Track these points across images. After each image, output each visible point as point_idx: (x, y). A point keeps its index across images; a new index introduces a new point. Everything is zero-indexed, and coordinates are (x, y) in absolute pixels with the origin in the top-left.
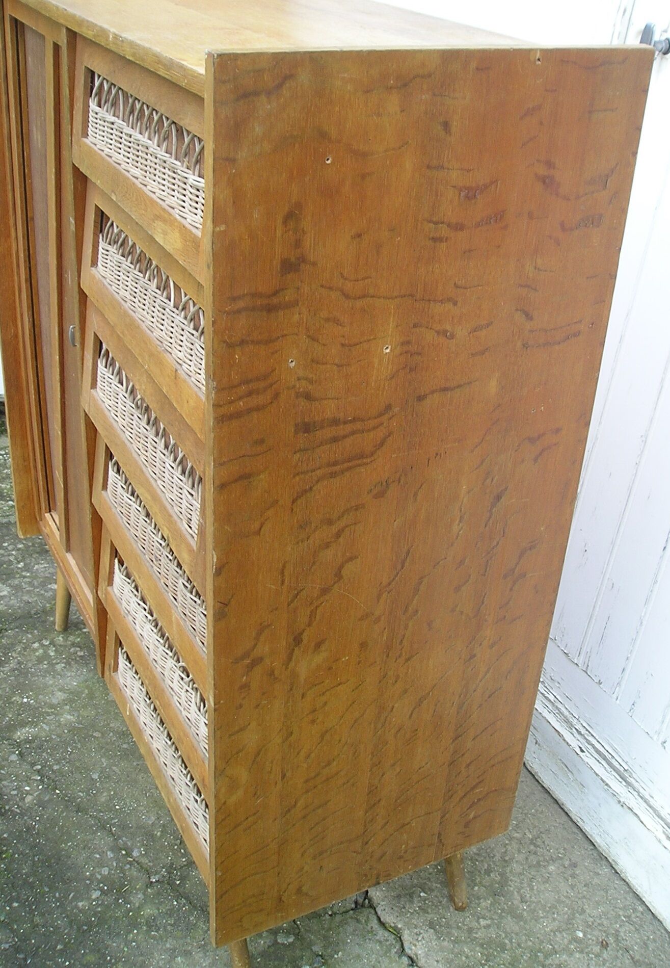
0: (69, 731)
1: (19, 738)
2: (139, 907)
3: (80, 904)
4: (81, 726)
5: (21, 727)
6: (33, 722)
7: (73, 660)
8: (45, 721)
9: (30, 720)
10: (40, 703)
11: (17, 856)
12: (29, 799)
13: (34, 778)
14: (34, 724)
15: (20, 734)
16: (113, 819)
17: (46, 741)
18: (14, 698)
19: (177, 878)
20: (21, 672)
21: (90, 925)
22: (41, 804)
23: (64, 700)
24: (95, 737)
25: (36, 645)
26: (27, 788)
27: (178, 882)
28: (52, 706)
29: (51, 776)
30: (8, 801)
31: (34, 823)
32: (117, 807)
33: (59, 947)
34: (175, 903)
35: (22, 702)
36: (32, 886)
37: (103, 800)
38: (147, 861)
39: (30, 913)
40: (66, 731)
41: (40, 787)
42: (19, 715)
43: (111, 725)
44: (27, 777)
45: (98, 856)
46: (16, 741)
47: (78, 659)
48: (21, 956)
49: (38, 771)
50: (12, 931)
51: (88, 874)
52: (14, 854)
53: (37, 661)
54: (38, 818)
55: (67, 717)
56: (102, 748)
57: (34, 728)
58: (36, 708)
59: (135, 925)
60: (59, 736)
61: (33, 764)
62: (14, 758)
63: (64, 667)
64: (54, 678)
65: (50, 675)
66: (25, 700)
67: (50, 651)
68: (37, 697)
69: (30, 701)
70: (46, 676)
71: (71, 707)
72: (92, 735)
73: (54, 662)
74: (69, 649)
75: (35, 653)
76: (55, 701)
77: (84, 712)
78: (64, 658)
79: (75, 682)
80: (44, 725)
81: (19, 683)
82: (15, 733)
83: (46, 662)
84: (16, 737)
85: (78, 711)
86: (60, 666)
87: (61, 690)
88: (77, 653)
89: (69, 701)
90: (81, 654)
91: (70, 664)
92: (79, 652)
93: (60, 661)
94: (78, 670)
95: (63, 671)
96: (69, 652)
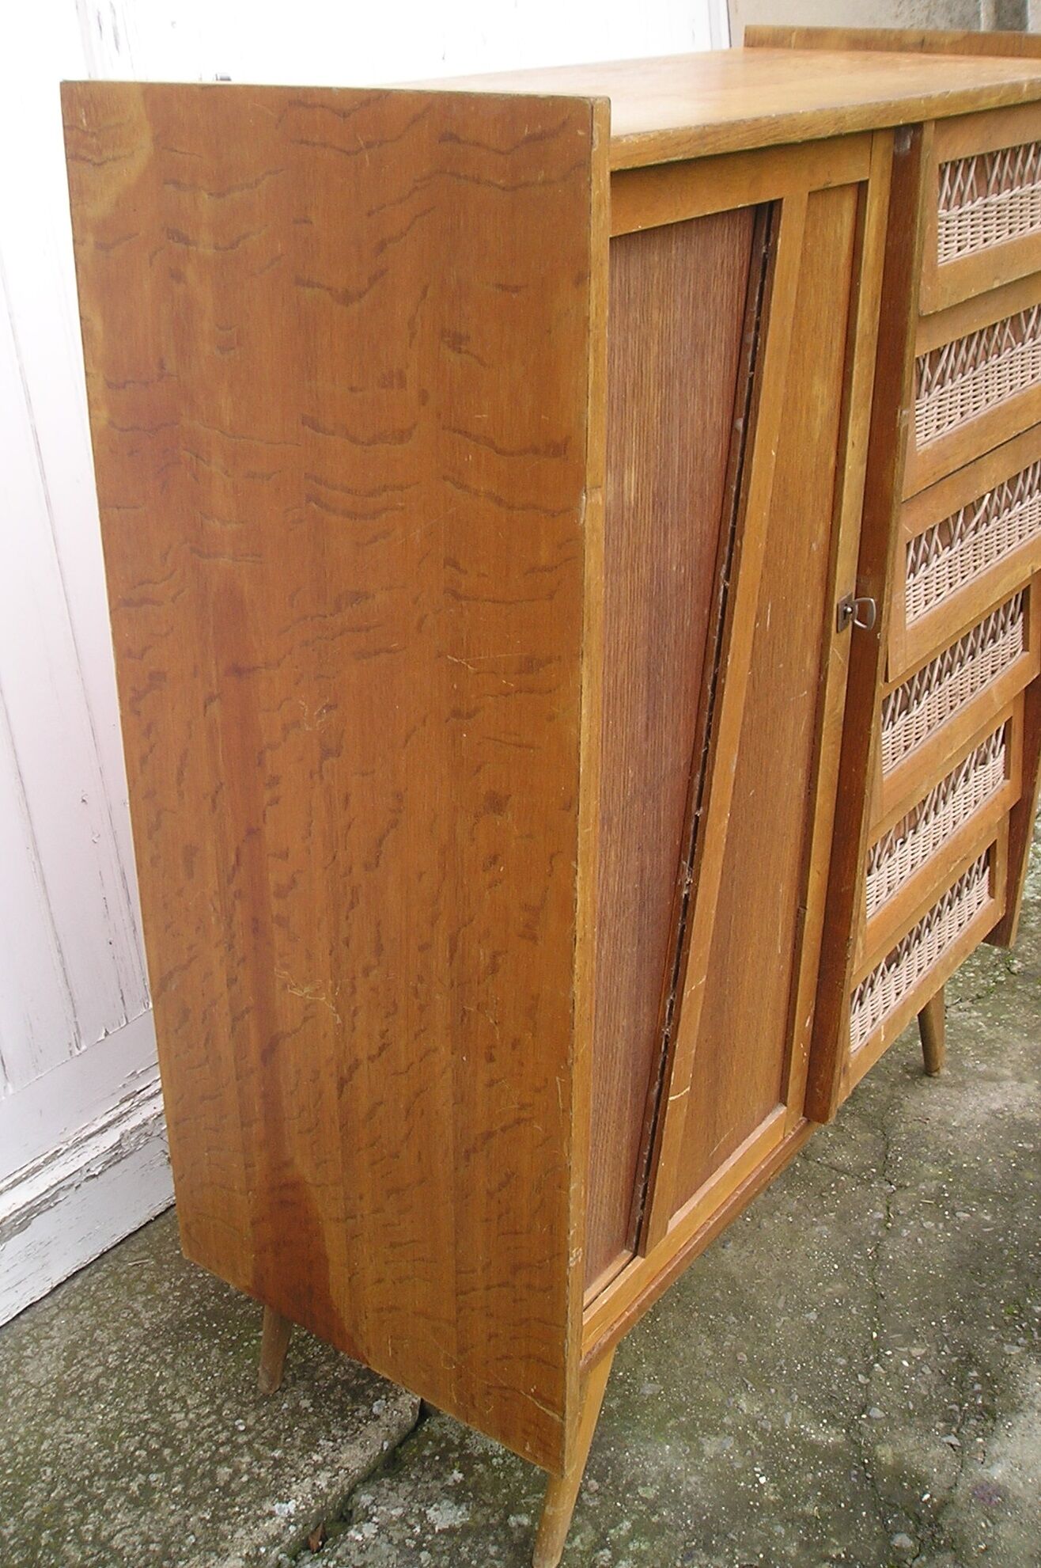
0: (769, 1388)
1: (838, 1433)
2: (936, 1179)
3: (988, 1218)
4: (746, 1381)
5: (817, 1447)
6: (795, 1440)
7: (616, 1488)
8: (778, 1426)
9: (793, 1447)
10: (752, 1457)
11: (1002, 1302)
12: (917, 1352)
13: (882, 1370)
14: (797, 1438)
15: (830, 1437)
16: (857, 1260)
17: (811, 1401)
18: (772, 1498)
19: (869, 1173)
21: (999, 1198)
22: (911, 1335)
23: (717, 1434)
24: (750, 1357)
26: (905, 1363)
27: (873, 1170)
28: (742, 1439)
29: (859, 1357)
30: (943, 1366)
31: (944, 1321)
32: (836, 1267)
34: (900, 1158)
35: (772, 1481)
36: (1018, 1265)
37: (840, 1286)
38: (878, 1203)
40: (773, 1391)
41: (889, 1353)
42: (797, 1466)
43: (710, 1353)
44: (887, 1378)
45: (919, 1240)
46: (847, 1431)
49: (867, 1375)
51: (949, 1234)
52: (1002, 1306)
53: (662, 1534)
54: (933, 1323)
55: (747, 1405)
56: (760, 1339)
57: (802, 1430)
58: (766, 1454)
59: (958, 1170)
60: (789, 1394)
61: (863, 1387)
62: (876, 1413)
63: (644, 1485)
64: (680, 1482)
65: (678, 1491)
66: (763, 1480)
67: (622, 1533)
68: (744, 1471)
69: (758, 1473)
70: (687, 1493)
71: (721, 1416)
72: (749, 1361)
73: (643, 1508)
74: (596, 1508)
75: (646, 1552)
76: (730, 1443)
77: (718, 1396)
78: (623, 1501)
79: (663, 1451)
80: (787, 1422)
81: (734, 1519)
82: (835, 1445)
83: (655, 1519)
84: (841, 1439)
85: (722, 1405)
86: (650, 1493)
87: (700, 1454)
88: (596, 1491)
89: (712, 1428)
90: (594, 1485)
91: (630, 1483)
92: (592, 1490)
93: (635, 1500)
94: (635, 1464)
95: (655, 1480)
96: (603, 1503)
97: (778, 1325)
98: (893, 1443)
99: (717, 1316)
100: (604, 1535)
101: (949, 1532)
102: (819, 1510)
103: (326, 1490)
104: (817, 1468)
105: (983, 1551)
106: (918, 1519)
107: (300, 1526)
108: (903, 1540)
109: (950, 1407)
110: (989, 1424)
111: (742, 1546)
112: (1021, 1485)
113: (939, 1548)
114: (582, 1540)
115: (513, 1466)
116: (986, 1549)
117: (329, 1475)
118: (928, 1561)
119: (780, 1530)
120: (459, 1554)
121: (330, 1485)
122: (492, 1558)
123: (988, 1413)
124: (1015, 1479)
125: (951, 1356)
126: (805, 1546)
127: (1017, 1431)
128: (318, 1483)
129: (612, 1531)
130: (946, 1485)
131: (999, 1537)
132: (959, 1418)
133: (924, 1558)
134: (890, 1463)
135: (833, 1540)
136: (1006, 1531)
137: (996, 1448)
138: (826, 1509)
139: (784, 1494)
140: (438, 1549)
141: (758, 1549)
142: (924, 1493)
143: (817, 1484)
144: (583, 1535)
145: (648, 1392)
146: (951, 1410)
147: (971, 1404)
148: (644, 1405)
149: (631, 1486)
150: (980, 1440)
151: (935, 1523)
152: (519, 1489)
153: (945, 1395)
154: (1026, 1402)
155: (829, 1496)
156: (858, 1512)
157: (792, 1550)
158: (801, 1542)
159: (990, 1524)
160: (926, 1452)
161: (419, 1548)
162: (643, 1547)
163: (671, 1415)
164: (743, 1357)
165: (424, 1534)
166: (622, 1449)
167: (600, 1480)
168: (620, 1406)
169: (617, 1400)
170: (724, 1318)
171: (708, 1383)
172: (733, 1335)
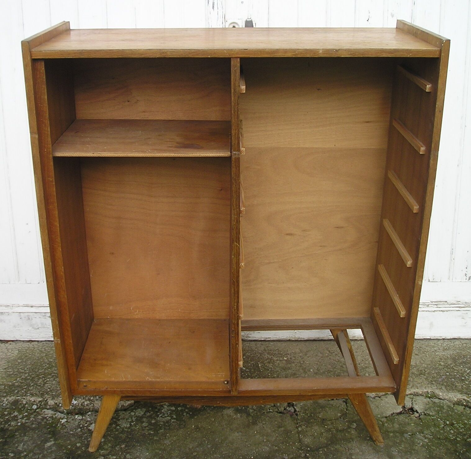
7: (126, 450)
19: (307, 448)
27: (309, 449)
32: (252, 457)
34: (321, 452)
38: (292, 455)
43: (191, 447)
47: (127, 448)
56: (206, 454)
63: (130, 455)
67: (111, 458)
72: (194, 456)
74: (116, 450)
78: (122, 453)
79: (146, 453)
88: (122, 448)
90: (123, 446)
91: (129, 452)
92: (121, 446)
93: (124, 455)
94: (137, 450)
95: (134, 456)
96: (118, 450)
97: (215, 456)
99: (208, 443)
100: (108, 455)
103: (85, 405)
107: (73, 408)
115: (119, 431)
117: (89, 403)
120: (84, 435)
121: (87, 405)
122: (87, 440)
128: (85, 402)
129: (110, 456)
140: (83, 431)
144: (105, 451)
145: (165, 442)
148: (160, 443)
149: (129, 453)
152: (112, 435)
161: (81, 428)
163: (160, 449)
164: (195, 454)
165: (86, 426)
166: (140, 446)
167: (126, 446)
168: (156, 440)
169: (158, 438)
170: (208, 445)
171: (178, 451)
172: (203, 449)
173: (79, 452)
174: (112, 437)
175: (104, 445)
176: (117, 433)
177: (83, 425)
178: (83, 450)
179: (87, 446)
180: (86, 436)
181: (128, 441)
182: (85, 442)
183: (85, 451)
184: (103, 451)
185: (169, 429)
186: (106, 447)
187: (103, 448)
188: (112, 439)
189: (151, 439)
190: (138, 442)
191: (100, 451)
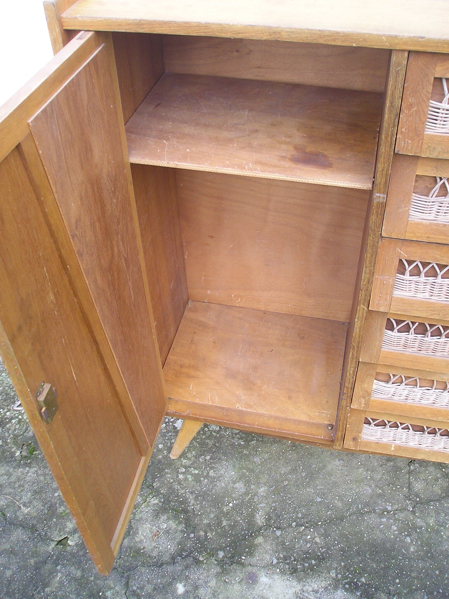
0: (274, 495)
1: (263, 523)
2: (427, 524)
3: (412, 550)
4: (274, 487)
5: (254, 518)
6: (253, 510)
7: (210, 464)
8: (257, 503)
9: (250, 510)
10: (240, 499)
11: (361, 565)
12: (317, 540)
13: (302, 530)
14: (255, 510)
15: (260, 519)
16: (358, 507)
17: (274, 510)
18: (225, 510)
19: (415, 498)
20: (201, 496)
21: (427, 552)
22: (326, 535)
23: (245, 485)
24: (287, 485)
25: (181, 476)
26: (309, 537)
27: (418, 499)
28: (246, 493)
29: (305, 521)
30: (314, 550)
31: (339, 546)
32: (350, 500)
33: (437, 572)
34: (432, 507)
35: (231, 507)
36: (387, 568)
37: (340, 504)
38: (397, 506)
39: (408, 576)
40: (273, 496)
41: (312, 530)
42: (242, 514)
43: (283, 472)
44: (298, 532)
45: (382, 526)
46: (265, 526)
47: (212, 461)
48: (435, 593)
49: (297, 525)
50: (416, 590)
51: (392, 536)
52: (358, 566)
53: (197, 483)
54: (336, 542)
55: (262, 490)
56: (298, 486)
57: (259, 511)
58: (243, 502)
59: (438, 532)
60: (275, 502)
61: (290, 525)
62: (278, 533)
63: (214, 471)
64: (220, 481)
65: (216, 481)
66: (231, 505)
67: (193, 472)
68: (232, 498)
69: (233, 502)
70: (216, 485)
71: (253, 484)
72: (284, 486)
73: (205, 474)
74: (200, 461)
75: (189, 481)
76: (243, 490)
77: (263, 480)
78: (206, 468)
79: (231, 472)
80: (260, 505)
81: (212, 501)
82: (257, 523)
83: (202, 479)
84: (261, 524)
85: (260, 483)
86: (212, 473)
87: (234, 483)
88: (206, 459)
89: (248, 483)
90: (208, 458)
91: (213, 467)
92: (206, 458)
93: (207, 471)
94: (222, 466)
95: (217, 474)
96: (202, 463)
97: (308, 490)
98: (266, 541)
99: (303, 469)
100: (190, 467)
101: (230, 568)
102: (225, 526)
104: (244, 520)
105: (225, 581)
106: (233, 557)
108: (221, 554)
109: (292, 557)
110: (288, 572)
111: (201, 507)
112: (261, 588)
113: (222, 566)
114: (186, 462)
115: (207, 434)
116: (226, 582)
118: (215, 564)
119: (212, 516)
120: (168, 433)
122: (170, 442)
123: (294, 571)
124: (263, 586)
125: (320, 552)
126: (209, 525)
127: (288, 582)
129: (192, 469)
130: (251, 563)
131: (233, 586)
132: (288, 561)
133: (216, 563)
134: (255, 542)
135: (214, 533)
136: (237, 587)
137: (276, 577)
138: (227, 528)
139: (228, 513)
140: (168, 428)
141: (202, 511)
142: (245, 557)
143: (236, 522)
144: (188, 462)
145: (255, 460)
146: (291, 558)
147: (297, 564)
148: (249, 460)
150: (278, 570)
151: (232, 563)
152: (198, 439)
153: (298, 554)
154: (305, 583)
155: (232, 527)
156: (229, 538)
157: (205, 522)
158: (209, 524)
159: (237, 581)
160: (266, 553)
162: (190, 479)
163: (248, 470)
164: (286, 483)
165: (171, 422)
166: (227, 460)
167: (211, 459)
168: (246, 454)
169: (247, 453)
170: (303, 472)
171: (268, 476)
172: (296, 477)
173: (160, 457)
174: (198, 441)
175: (187, 452)
176: (204, 437)
177: (168, 419)
178: (165, 454)
179: (170, 449)
180: (170, 436)
181: (215, 451)
182: (168, 443)
183: (166, 456)
184: (185, 461)
185: (262, 441)
186: (189, 455)
187: (186, 456)
188: (198, 445)
189: (240, 452)
190: (225, 454)
191: (182, 459)
